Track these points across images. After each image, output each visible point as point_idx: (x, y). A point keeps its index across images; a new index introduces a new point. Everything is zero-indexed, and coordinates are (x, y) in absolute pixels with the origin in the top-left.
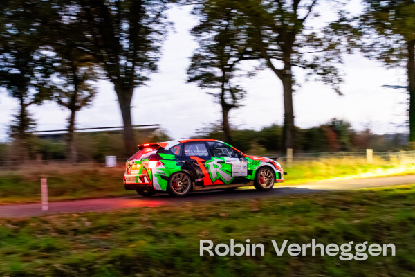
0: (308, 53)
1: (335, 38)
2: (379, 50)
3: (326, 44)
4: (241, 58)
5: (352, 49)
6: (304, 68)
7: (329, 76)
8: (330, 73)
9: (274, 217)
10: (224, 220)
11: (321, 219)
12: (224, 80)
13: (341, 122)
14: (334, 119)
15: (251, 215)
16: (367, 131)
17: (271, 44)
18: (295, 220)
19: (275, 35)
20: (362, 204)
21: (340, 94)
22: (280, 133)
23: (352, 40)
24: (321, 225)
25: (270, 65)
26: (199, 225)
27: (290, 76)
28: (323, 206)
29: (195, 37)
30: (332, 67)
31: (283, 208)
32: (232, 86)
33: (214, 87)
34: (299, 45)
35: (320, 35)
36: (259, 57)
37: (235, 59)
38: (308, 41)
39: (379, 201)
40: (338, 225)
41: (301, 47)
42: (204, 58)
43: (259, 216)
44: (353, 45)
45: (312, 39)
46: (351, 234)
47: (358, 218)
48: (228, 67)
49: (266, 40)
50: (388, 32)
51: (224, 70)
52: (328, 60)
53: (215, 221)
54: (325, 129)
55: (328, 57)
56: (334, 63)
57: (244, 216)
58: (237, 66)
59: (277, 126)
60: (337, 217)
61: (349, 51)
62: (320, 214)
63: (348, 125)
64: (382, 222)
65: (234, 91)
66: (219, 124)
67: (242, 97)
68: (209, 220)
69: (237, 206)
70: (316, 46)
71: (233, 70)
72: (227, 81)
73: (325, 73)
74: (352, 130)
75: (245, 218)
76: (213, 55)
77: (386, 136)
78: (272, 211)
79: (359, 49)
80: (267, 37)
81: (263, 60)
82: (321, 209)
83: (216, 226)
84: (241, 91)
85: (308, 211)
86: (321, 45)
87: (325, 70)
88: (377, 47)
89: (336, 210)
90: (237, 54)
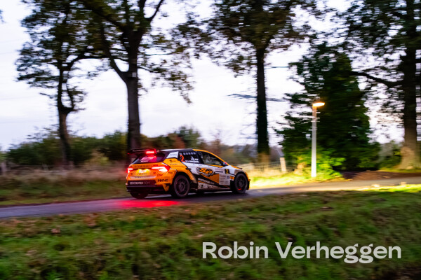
0: (156, 55)
1: (183, 41)
2: (229, 57)
3: (174, 46)
4: (81, 56)
5: (201, 54)
6: (151, 72)
7: (177, 82)
8: (179, 78)
9: (112, 233)
10: (56, 236)
11: (164, 234)
12: (62, 80)
13: (191, 131)
14: (184, 128)
15: (88, 230)
16: (218, 142)
17: (115, 43)
18: (135, 236)
19: (120, 34)
20: (208, 218)
21: (189, 102)
22: (124, 141)
23: (201, 45)
24: (164, 241)
25: (114, 66)
26: (26, 243)
27: (137, 79)
28: (167, 221)
29: (26, 29)
30: (180, 72)
31: (124, 223)
32: (70, 87)
33: (48, 87)
34: (146, 46)
35: (169, 37)
36: (101, 57)
37: (75, 57)
38: (156, 43)
39: (225, 215)
40: (181, 240)
41: (148, 48)
42: (38, 53)
43: (97, 232)
44: (201, 49)
45: (159, 40)
46: (195, 250)
47: (202, 232)
48: (66, 65)
49: (109, 38)
50: (238, 38)
51: (62, 69)
52: (176, 64)
53: (45, 238)
54: (172, 138)
55: (177, 61)
56: (183, 68)
57: (78, 231)
58: (76, 65)
59: (121, 133)
60: (180, 232)
61: (197, 56)
62: (163, 229)
63: (197, 135)
64: (226, 236)
65: (72, 93)
66: (55, 129)
67: (81, 100)
68: (39, 238)
69: (72, 221)
70: (163, 49)
71: (73, 69)
72: (65, 82)
73: (173, 78)
74: (203, 140)
75: (80, 234)
76: (48, 51)
77: (237, 147)
78: (112, 226)
79: (207, 54)
80: (110, 35)
81: (106, 60)
82: (165, 223)
83: (47, 243)
84: (81, 93)
85: (151, 226)
86: (169, 47)
87: (173, 76)
88: (226, 54)
89: (180, 225)
90: (76, 52)
